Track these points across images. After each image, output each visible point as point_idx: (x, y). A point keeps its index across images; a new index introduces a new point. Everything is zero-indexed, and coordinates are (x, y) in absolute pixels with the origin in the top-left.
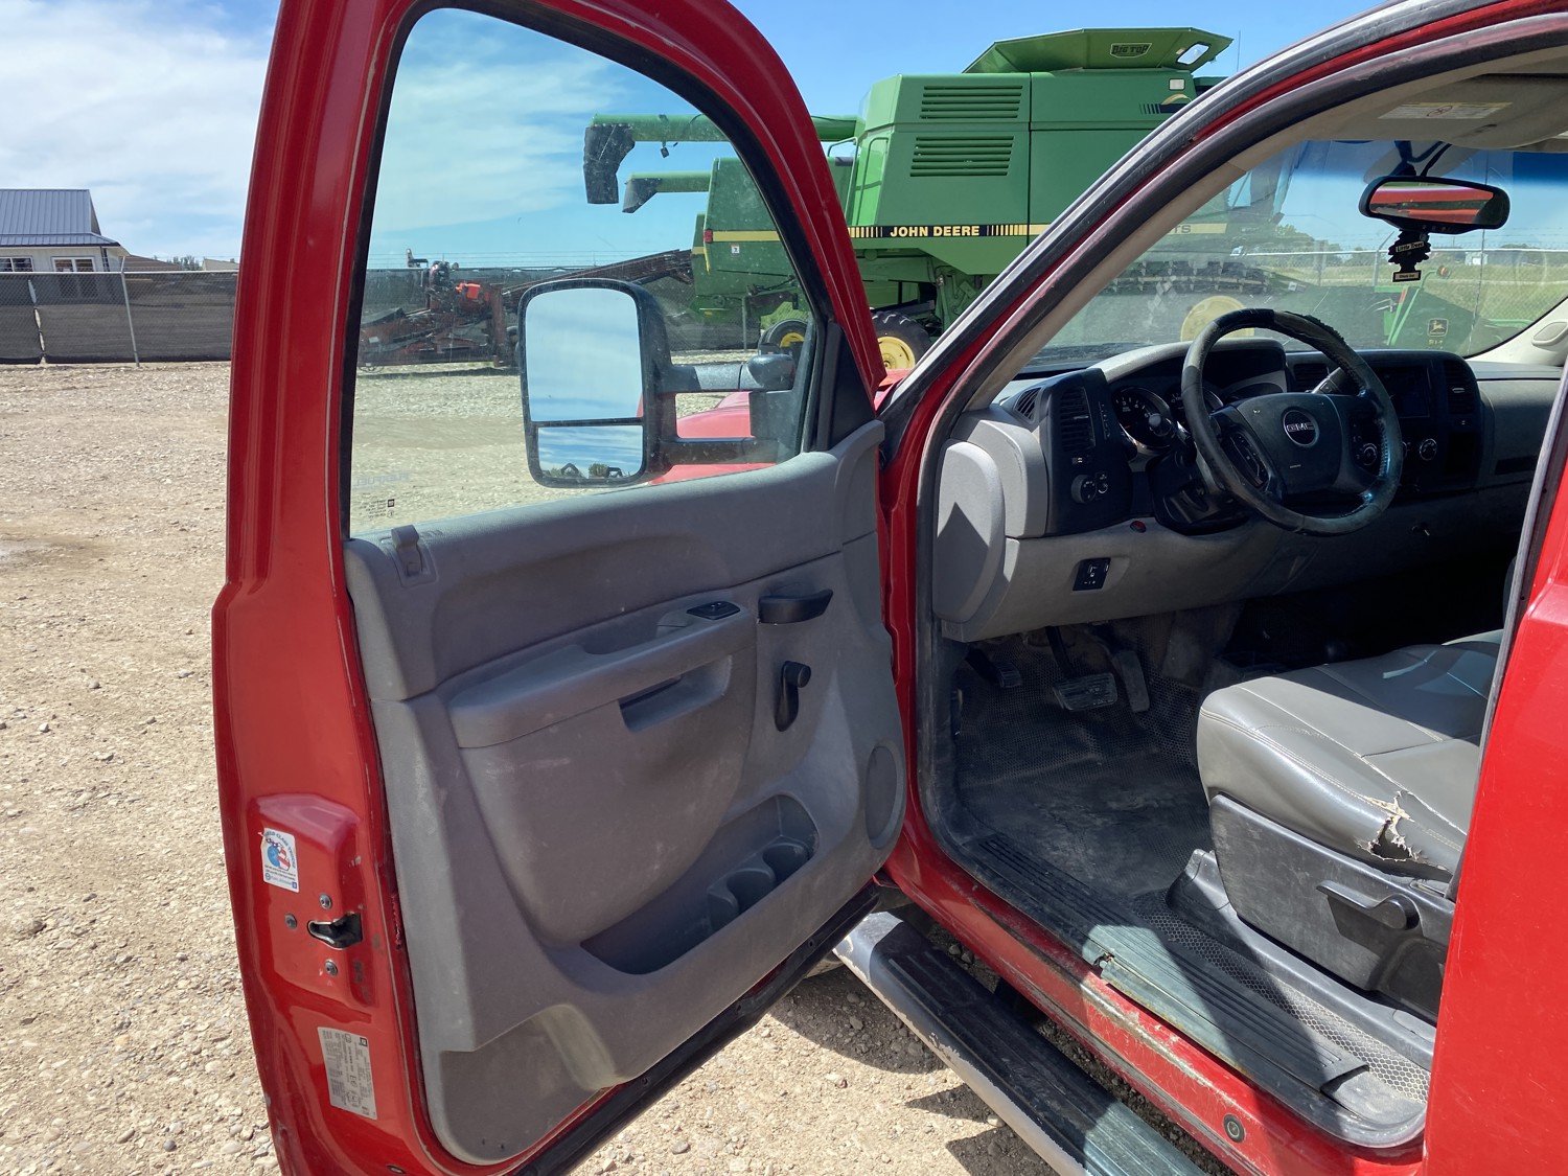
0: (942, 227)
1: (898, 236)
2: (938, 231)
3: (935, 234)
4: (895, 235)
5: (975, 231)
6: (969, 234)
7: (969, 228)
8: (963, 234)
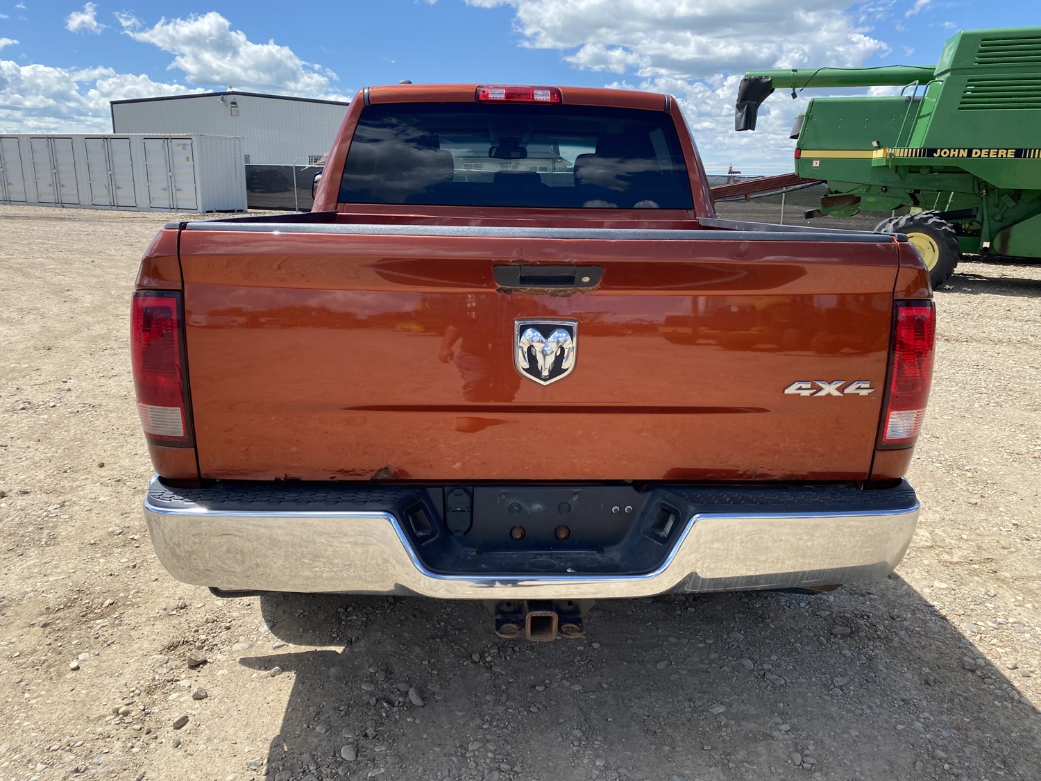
0: (981, 150)
1: (940, 156)
2: (976, 153)
3: (973, 155)
4: (938, 155)
5: (1011, 153)
6: (1004, 156)
7: (1005, 151)
8: (999, 156)
